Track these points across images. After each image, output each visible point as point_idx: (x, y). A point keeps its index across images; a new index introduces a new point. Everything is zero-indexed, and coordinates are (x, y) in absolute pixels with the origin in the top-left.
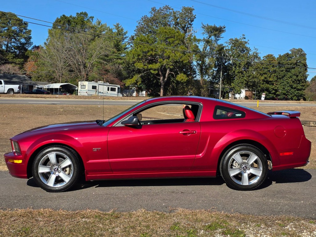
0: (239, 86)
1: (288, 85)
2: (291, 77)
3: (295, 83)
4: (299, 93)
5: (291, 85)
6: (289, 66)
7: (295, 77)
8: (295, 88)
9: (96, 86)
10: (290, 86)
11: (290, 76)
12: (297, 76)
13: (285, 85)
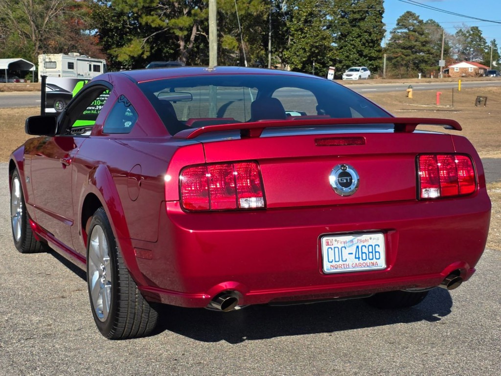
0: (298, 56)
1: (354, 50)
2: (360, 36)
3: (366, 47)
4: (373, 65)
5: (361, 51)
6: (357, 16)
7: (366, 36)
8: (366, 56)
9: (73, 63)
10: (358, 52)
11: (358, 34)
12: (370, 34)
13: (350, 50)
